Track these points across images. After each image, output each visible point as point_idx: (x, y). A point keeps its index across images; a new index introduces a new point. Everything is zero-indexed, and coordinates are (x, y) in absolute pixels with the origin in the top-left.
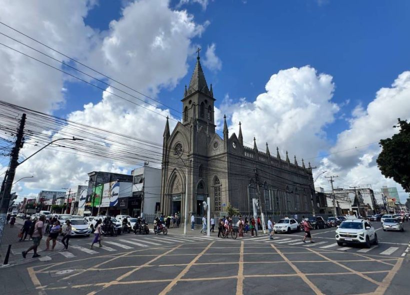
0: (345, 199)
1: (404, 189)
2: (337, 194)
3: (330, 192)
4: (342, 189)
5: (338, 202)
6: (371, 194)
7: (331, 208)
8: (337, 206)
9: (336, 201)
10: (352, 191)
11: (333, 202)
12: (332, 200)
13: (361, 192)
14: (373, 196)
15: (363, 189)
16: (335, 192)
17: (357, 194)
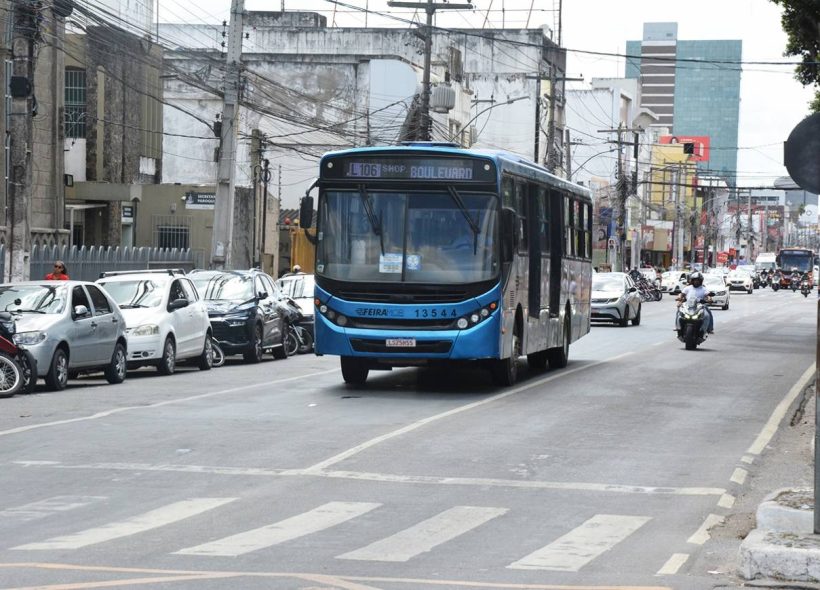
0: (331, 116)
1: (793, 50)
2: (273, 59)
3: (209, 42)
4: (318, 22)
5: (259, 142)
6: (545, 87)
7: (194, 194)
8: (242, 179)
9: (246, 121)
10: (398, 46)
11: (218, 129)
12: (213, 111)
13: (475, 58)
14: (557, 101)
15: (489, 35)
16: (253, 43)
17: (438, 75)
